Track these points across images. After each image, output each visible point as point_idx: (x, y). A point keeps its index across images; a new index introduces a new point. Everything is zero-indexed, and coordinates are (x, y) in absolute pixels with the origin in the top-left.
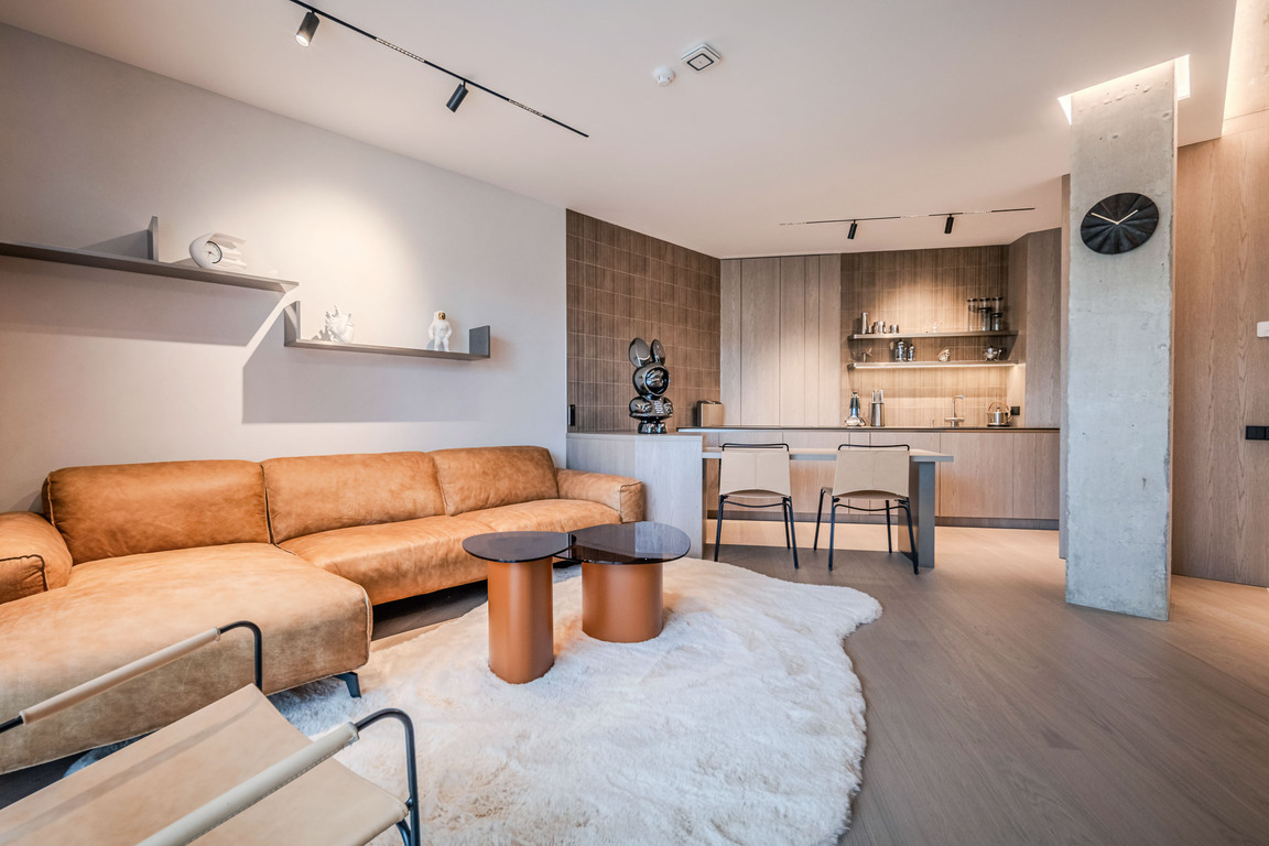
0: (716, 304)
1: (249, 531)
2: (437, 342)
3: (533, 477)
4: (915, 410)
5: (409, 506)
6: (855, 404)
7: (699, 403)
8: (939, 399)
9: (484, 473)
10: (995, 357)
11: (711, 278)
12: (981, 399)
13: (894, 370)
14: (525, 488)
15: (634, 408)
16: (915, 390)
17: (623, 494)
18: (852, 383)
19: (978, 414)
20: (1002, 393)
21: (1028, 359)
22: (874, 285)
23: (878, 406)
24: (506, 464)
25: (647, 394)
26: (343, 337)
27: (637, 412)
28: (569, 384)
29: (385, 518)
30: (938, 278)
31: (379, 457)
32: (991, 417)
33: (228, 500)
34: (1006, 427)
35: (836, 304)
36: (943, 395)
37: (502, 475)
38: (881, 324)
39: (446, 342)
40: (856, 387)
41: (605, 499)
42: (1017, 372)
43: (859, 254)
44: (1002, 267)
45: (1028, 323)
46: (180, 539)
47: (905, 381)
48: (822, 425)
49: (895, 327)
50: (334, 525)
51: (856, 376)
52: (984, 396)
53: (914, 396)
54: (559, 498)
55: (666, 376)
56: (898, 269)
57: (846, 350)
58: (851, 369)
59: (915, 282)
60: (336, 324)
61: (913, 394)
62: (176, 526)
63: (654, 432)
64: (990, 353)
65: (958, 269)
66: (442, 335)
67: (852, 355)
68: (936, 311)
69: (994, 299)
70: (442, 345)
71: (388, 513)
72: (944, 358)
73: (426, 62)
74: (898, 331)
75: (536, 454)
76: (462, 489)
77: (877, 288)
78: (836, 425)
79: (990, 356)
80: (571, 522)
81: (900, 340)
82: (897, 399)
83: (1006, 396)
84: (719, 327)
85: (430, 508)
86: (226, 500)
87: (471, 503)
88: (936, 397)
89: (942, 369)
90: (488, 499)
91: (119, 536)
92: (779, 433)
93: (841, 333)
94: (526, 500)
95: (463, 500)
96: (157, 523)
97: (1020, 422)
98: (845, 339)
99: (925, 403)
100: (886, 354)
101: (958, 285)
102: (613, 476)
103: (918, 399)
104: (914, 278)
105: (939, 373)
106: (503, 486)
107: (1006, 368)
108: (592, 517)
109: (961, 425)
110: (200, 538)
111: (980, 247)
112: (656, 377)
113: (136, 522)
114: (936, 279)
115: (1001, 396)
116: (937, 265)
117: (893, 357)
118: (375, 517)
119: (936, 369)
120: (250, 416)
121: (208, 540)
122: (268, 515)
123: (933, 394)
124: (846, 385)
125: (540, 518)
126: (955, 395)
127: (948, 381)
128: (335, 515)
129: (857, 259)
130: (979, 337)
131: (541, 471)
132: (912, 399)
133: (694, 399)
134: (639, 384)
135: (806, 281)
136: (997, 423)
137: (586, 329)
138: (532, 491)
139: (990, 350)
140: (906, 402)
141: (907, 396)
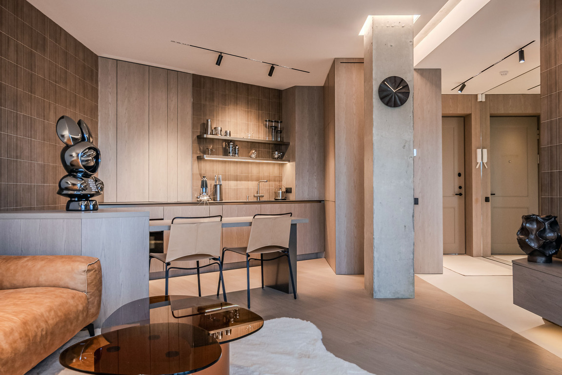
0: (94, 94)
4: (237, 189)
6: (204, 185)
8: (250, 182)
10: (278, 158)
11: (92, 71)
12: (271, 182)
13: (225, 162)
15: (64, 185)
16: (237, 175)
18: (200, 170)
19: (269, 192)
20: (280, 179)
21: (297, 160)
22: (213, 100)
23: (218, 186)
27: (67, 189)
30: (249, 103)
32: (276, 194)
34: (284, 200)
35: (189, 109)
36: (252, 180)
38: (220, 129)
40: (203, 172)
41: (67, 281)
42: (289, 167)
43: (204, 77)
44: (279, 103)
45: (296, 139)
47: (232, 169)
48: (180, 200)
49: (228, 132)
51: (203, 164)
52: (272, 181)
53: (237, 180)
55: (97, 157)
56: (227, 92)
57: (196, 145)
58: (200, 158)
59: (237, 104)
61: (236, 179)
63: (87, 209)
64: (276, 155)
65: (259, 99)
67: (200, 149)
68: (248, 125)
69: (278, 122)
72: (253, 156)
74: (230, 135)
77: (215, 104)
78: (189, 200)
79: (276, 156)
80: (52, 313)
81: (231, 141)
82: (227, 182)
83: (282, 181)
84: (97, 116)
88: (248, 181)
89: (251, 163)
92: (161, 208)
93: (193, 132)
97: (292, 197)
98: (195, 137)
99: (243, 185)
100: (221, 151)
101: (259, 110)
102: (71, 256)
103: (239, 182)
104: (236, 101)
105: (250, 166)
107: (283, 164)
108: (67, 303)
109: (262, 199)
111: (269, 88)
112: (89, 156)
114: (248, 104)
115: (280, 181)
116: (248, 96)
117: (226, 153)
119: (248, 163)
123: (247, 179)
124: (196, 171)
125: (22, 316)
126: (258, 180)
127: (254, 170)
129: (202, 79)
130: (269, 144)
132: (236, 182)
134: (68, 161)
135: (168, 90)
136: (280, 198)
139: (276, 153)
140: (232, 184)
141: (233, 180)
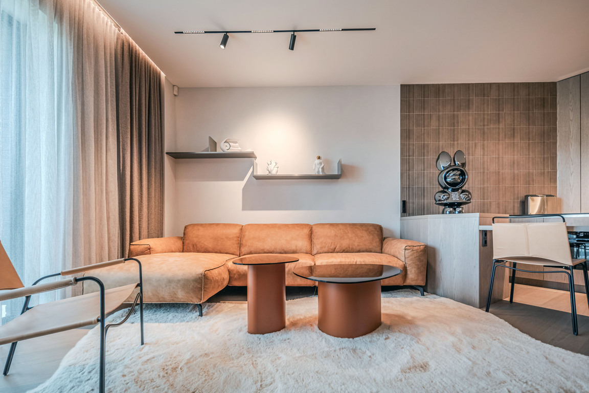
1: (232, 250)
2: (317, 170)
3: (366, 239)
5: (294, 248)
7: (527, 197)
9: (335, 235)
11: (544, 99)
14: (358, 245)
15: (438, 198)
17: (407, 251)
24: (350, 232)
25: (448, 188)
26: (272, 172)
27: (440, 200)
28: (402, 188)
29: (282, 252)
31: (287, 226)
33: (227, 238)
37: (346, 237)
39: (320, 170)
46: (211, 250)
50: (261, 252)
54: (382, 253)
55: (463, 174)
60: (271, 167)
62: (209, 245)
66: (318, 167)
70: (318, 172)
71: (283, 250)
73: (274, 31)
75: (371, 228)
76: (322, 242)
84: (555, 136)
85: (304, 249)
86: (226, 237)
87: (326, 249)
90: (335, 248)
91: (195, 246)
94: (359, 251)
95: (321, 248)
96: (205, 243)
106: (345, 243)
110: (216, 251)
112: (454, 175)
113: (199, 242)
118: (278, 250)
120: (245, 208)
121: (218, 251)
122: (240, 245)
128: (262, 248)
131: (371, 237)
133: (523, 194)
137: (416, 153)
138: (363, 247)
